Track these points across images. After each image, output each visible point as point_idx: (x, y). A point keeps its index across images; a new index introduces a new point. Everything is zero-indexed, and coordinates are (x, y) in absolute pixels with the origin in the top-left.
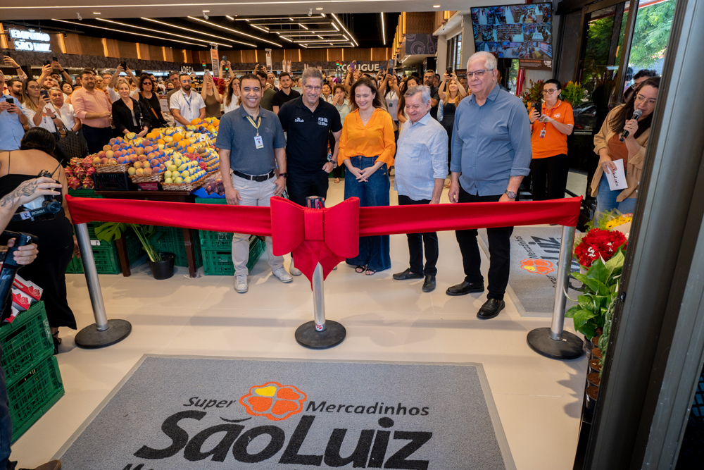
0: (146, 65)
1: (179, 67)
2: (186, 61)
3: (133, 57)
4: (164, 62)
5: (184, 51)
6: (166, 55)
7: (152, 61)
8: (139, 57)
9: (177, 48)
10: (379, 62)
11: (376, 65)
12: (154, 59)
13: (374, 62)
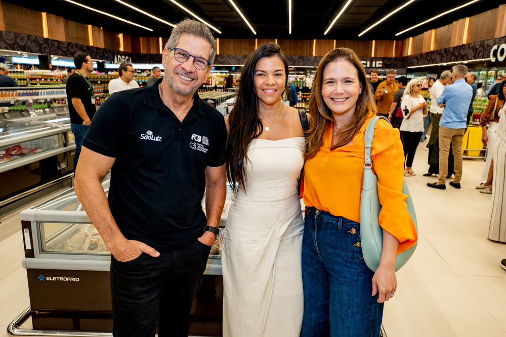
0: (59, 48)
1: (111, 56)
2: (122, 49)
3: (33, 34)
4: (88, 47)
5: (121, 36)
6: (93, 37)
7: (69, 44)
8: (46, 35)
9: (111, 28)
10: (383, 59)
11: (378, 62)
12: (74, 42)
13: (376, 59)
